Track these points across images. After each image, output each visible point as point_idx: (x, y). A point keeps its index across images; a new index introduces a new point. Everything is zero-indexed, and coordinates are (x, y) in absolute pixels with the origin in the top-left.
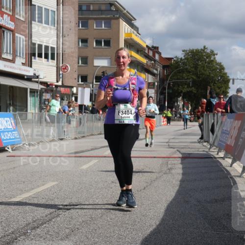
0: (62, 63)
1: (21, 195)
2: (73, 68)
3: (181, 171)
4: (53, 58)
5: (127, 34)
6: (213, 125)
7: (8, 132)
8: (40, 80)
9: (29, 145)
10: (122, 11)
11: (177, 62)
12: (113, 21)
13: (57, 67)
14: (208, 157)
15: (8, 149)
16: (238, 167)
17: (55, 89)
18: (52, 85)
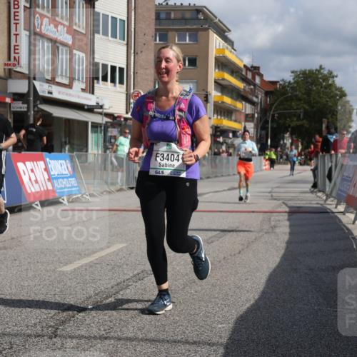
0: (134, 89)
1: (79, 259)
3: (287, 230)
4: (121, 82)
5: (218, 50)
6: (330, 170)
7: (63, 178)
8: (105, 111)
10: (212, 20)
11: (283, 87)
12: (200, 33)
13: (127, 94)
14: (323, 212)
15: (62, 201)
17: (123, 123)
18: (120, 117)
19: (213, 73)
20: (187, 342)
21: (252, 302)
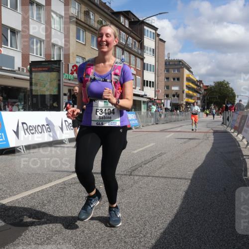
0: (157, 89)
2: (162, 91)
3: (213, 139)
4: (153, 87)
5: (188, 75)
6: (228, 117)
7: (133, 120)
8: (147, 97)
9: (143, 126)
10: (185, 65)
11: (211, 88)
12: (181, 69)
13: (155, 91)
14: (226, 132)
15: (133, 128)
16: (240, 137)
17: (154, 101)
18: (152, 99)
19: (185, 83)
20: (177, 178)
21: (200, 164)
